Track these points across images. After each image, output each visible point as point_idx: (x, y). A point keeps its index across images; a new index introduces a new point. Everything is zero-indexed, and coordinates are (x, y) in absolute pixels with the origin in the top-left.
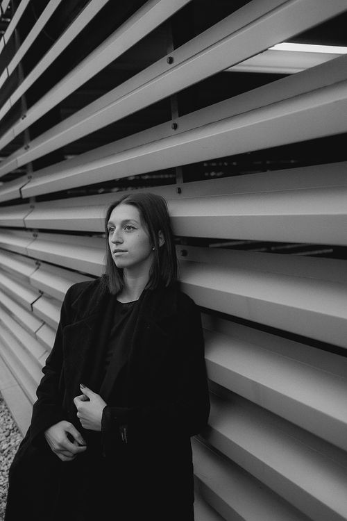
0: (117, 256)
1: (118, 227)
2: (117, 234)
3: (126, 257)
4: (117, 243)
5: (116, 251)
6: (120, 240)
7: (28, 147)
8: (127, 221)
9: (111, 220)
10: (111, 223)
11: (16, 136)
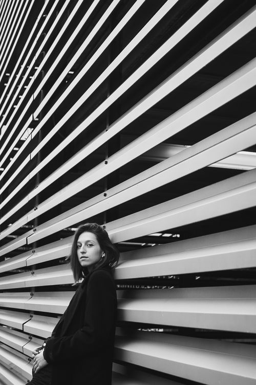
0: (83, 260)
1: (83, 245)
2: (83, 248)
3: (88, 261)
4: (83, 253)
5: (82, 257)
6: (85, 251)
7: (37, 209)
8: (88, 241)
9: (79, 240)
10: (79, 243)
11: (30, 199)
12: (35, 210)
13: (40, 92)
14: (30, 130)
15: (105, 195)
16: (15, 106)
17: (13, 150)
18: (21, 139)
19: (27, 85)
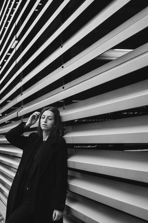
1: (46, 117)
5: (44, 125)
6: (46, 122)
11: (17, 89)
12: (21, 95)
13: (19, 21)
14: (16, 42)
15: (63, 88)
16: (5, 28)
17: (7, 55)
18: (12, 48)
19: (12, 14)
